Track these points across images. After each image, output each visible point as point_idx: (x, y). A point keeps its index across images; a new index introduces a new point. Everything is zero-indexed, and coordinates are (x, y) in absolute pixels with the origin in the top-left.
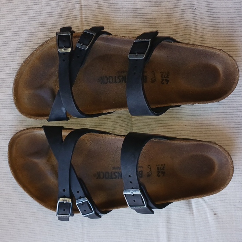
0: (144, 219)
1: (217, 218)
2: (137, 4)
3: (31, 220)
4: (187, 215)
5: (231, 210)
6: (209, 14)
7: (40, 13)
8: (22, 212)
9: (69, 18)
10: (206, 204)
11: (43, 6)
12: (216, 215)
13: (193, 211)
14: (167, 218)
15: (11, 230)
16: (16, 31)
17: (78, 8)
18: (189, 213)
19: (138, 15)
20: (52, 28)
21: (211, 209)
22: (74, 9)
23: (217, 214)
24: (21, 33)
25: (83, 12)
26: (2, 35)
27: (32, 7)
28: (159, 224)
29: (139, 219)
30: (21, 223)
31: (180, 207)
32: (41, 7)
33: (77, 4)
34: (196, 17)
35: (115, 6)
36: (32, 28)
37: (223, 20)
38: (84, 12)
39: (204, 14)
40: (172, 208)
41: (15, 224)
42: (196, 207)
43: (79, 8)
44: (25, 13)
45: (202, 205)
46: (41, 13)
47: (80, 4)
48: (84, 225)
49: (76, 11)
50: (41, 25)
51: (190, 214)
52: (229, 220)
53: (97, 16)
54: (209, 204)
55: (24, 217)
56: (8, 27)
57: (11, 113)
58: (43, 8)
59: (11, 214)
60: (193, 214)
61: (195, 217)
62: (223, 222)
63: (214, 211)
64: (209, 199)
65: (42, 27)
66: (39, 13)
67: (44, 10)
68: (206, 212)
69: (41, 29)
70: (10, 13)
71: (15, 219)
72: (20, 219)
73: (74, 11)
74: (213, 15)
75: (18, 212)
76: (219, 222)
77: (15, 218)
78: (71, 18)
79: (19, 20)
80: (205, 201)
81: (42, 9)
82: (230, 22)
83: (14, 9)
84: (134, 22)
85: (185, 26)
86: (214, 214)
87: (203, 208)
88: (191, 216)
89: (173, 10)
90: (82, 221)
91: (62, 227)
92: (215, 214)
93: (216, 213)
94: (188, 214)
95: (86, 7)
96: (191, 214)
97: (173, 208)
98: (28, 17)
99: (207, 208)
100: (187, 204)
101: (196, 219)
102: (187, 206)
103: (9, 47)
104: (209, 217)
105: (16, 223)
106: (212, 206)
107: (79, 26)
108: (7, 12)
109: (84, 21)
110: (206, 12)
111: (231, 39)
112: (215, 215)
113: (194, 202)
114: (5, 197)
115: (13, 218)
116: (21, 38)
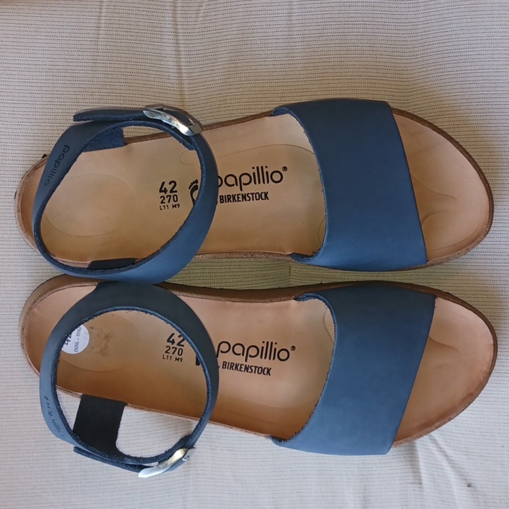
0: (315, 492)
1: (473, 495)
2: (295, 40)
3: (78, 487)
4: (409, 485)
5: (505, 477)
6: (451, 55)
7: (94, 65)
8: (61, 470)
9: (154, 73)
10: (449, 463)
11: (100, 50)
12: (472, 487)
13: (421, 478)
14: (364, 491)
15: (37, 505)
16: (48, 103)
17: (172, 53)
18: (411, 481)
19: (297, 62)
20: (119, 95)
21: (461, 475)
22: (164, 55)
23: (473, 485)
24: (58, 107)
25: (183, 60)
26: (19, 113)
27: (79, 53)
28: (347, 503)
29: (303, 491)
30: (59, 492)
31: (392, 468)
32: (95, 54)
33: (169, 45)
34: (422, 63)
35: (249, 46)
36: (78, 97)
37: (481, 67)
38: (185, 59)
39: (439, 56)
40: (375, 469)
41: (45, 494)
42: (427, 470)
43: (174, 53)
44: (65, 67)
45: (441, 465)
46: (98, 65)
47: (175, 45)
48: (188, 501)
49: (168, 59)
50: (96, 90)
51: (414, 483)
52: (499, 498)
53: (212, 68)
54: (456, 462)
55: (64, 481)
56: (30, 95)
57: (39, 268)
58: (100, 54)
59: (38, 474)
60: (420, 484)
61: (425, 490)
62: (486, 502)
63: (466, 479)
64: (455, 452)
65: (99, 94)
66: (92, 65)
67: (102, 58)
68: (448, 481)
69: (96, 97)
70: (34, 66)
71: (45, 483)
72: (57, 484)
73: (164, 59)
74: (459, 58)
75: (52, 470)
76: (478, 502)
77: (47, 481)
78: (159, 73)
79: (52, 82)
80: (447, 456)
81: (99, 58)
82: (498, 70)
83: (42, 59)
84: (288, 77)
85: (400, 83)
86: (466, 485)
87: (443, 471)
88: (415, 489)
89: (371, 48)
90: (184, 492)
91: (141, 503)
92: (469, 486)
93: (471, 482)
94: (410, 483)
95: (188, 49)
96: (416, 483)
97: (377, 469)
98: (70, 75)
99: (452, 473)
100: (408, 463)
101: (428, 496)
102: (409, 467)
103: (33, 136)
104: (455, 491)
105: (48, 492)
106: (464, 469)
107: (175, 89)
108: (28, 66)
109: (184, 78)
110: (444, 52)
111: (501, 107)
112: (469, 488)
113: (424, 459)
114: (27, 439)
115: (42, 482)
116: (58, 117)
